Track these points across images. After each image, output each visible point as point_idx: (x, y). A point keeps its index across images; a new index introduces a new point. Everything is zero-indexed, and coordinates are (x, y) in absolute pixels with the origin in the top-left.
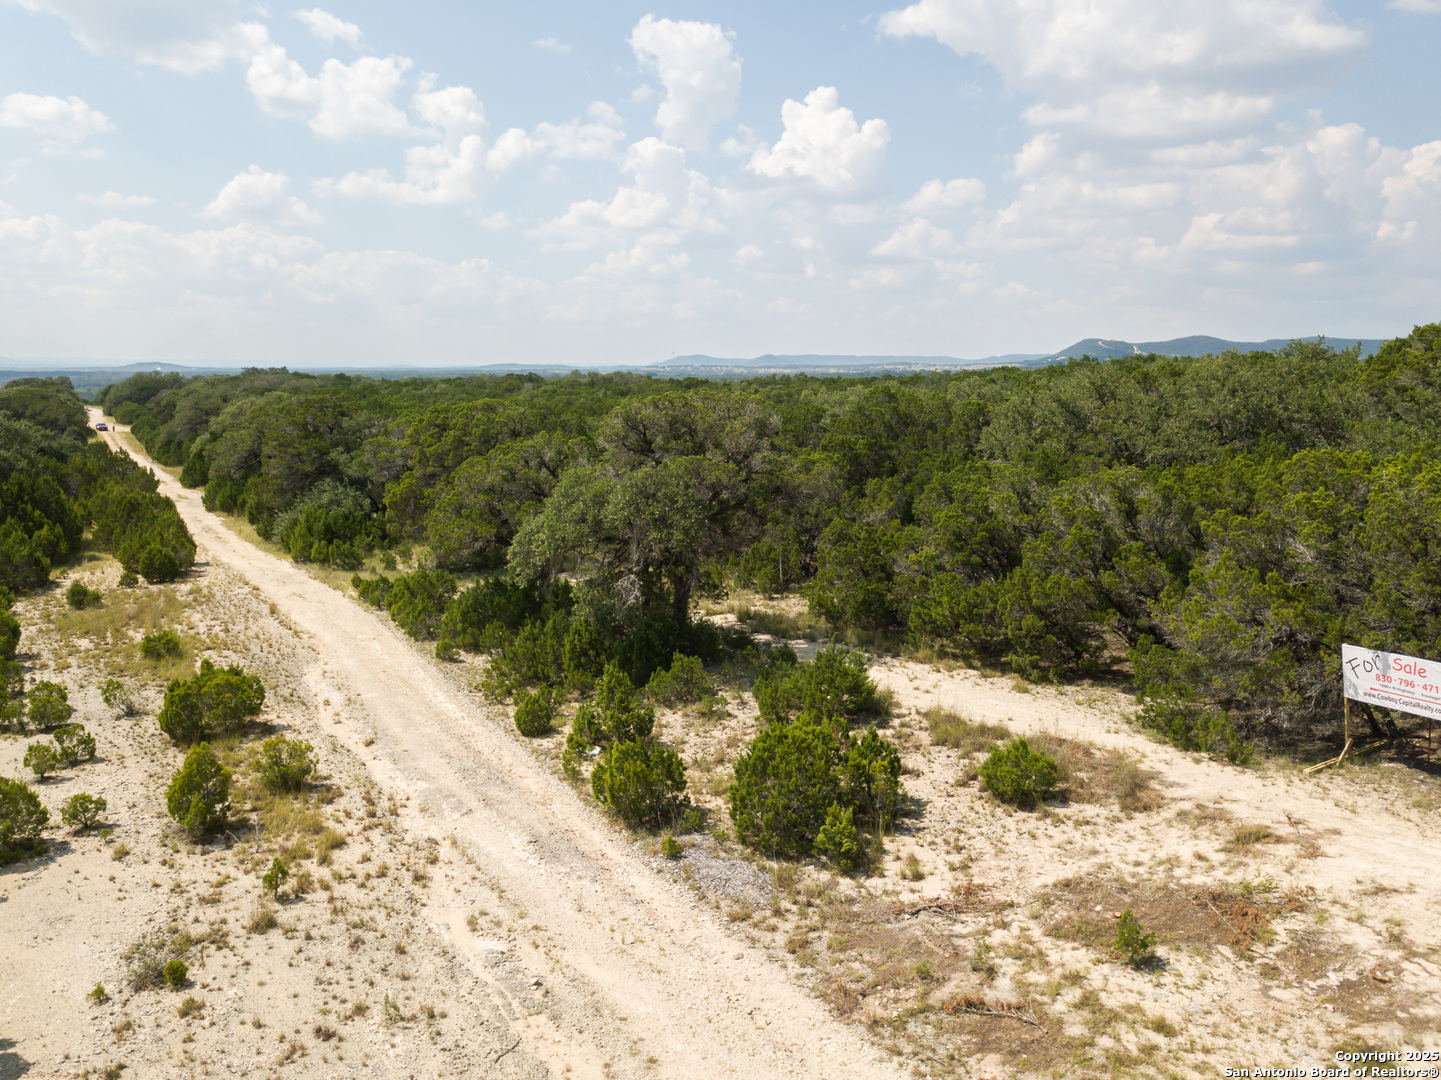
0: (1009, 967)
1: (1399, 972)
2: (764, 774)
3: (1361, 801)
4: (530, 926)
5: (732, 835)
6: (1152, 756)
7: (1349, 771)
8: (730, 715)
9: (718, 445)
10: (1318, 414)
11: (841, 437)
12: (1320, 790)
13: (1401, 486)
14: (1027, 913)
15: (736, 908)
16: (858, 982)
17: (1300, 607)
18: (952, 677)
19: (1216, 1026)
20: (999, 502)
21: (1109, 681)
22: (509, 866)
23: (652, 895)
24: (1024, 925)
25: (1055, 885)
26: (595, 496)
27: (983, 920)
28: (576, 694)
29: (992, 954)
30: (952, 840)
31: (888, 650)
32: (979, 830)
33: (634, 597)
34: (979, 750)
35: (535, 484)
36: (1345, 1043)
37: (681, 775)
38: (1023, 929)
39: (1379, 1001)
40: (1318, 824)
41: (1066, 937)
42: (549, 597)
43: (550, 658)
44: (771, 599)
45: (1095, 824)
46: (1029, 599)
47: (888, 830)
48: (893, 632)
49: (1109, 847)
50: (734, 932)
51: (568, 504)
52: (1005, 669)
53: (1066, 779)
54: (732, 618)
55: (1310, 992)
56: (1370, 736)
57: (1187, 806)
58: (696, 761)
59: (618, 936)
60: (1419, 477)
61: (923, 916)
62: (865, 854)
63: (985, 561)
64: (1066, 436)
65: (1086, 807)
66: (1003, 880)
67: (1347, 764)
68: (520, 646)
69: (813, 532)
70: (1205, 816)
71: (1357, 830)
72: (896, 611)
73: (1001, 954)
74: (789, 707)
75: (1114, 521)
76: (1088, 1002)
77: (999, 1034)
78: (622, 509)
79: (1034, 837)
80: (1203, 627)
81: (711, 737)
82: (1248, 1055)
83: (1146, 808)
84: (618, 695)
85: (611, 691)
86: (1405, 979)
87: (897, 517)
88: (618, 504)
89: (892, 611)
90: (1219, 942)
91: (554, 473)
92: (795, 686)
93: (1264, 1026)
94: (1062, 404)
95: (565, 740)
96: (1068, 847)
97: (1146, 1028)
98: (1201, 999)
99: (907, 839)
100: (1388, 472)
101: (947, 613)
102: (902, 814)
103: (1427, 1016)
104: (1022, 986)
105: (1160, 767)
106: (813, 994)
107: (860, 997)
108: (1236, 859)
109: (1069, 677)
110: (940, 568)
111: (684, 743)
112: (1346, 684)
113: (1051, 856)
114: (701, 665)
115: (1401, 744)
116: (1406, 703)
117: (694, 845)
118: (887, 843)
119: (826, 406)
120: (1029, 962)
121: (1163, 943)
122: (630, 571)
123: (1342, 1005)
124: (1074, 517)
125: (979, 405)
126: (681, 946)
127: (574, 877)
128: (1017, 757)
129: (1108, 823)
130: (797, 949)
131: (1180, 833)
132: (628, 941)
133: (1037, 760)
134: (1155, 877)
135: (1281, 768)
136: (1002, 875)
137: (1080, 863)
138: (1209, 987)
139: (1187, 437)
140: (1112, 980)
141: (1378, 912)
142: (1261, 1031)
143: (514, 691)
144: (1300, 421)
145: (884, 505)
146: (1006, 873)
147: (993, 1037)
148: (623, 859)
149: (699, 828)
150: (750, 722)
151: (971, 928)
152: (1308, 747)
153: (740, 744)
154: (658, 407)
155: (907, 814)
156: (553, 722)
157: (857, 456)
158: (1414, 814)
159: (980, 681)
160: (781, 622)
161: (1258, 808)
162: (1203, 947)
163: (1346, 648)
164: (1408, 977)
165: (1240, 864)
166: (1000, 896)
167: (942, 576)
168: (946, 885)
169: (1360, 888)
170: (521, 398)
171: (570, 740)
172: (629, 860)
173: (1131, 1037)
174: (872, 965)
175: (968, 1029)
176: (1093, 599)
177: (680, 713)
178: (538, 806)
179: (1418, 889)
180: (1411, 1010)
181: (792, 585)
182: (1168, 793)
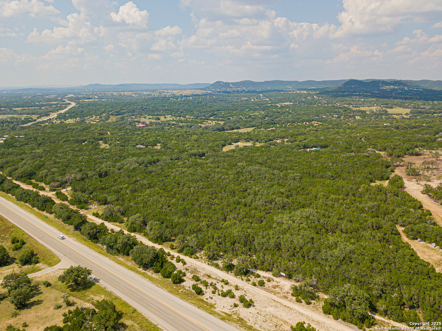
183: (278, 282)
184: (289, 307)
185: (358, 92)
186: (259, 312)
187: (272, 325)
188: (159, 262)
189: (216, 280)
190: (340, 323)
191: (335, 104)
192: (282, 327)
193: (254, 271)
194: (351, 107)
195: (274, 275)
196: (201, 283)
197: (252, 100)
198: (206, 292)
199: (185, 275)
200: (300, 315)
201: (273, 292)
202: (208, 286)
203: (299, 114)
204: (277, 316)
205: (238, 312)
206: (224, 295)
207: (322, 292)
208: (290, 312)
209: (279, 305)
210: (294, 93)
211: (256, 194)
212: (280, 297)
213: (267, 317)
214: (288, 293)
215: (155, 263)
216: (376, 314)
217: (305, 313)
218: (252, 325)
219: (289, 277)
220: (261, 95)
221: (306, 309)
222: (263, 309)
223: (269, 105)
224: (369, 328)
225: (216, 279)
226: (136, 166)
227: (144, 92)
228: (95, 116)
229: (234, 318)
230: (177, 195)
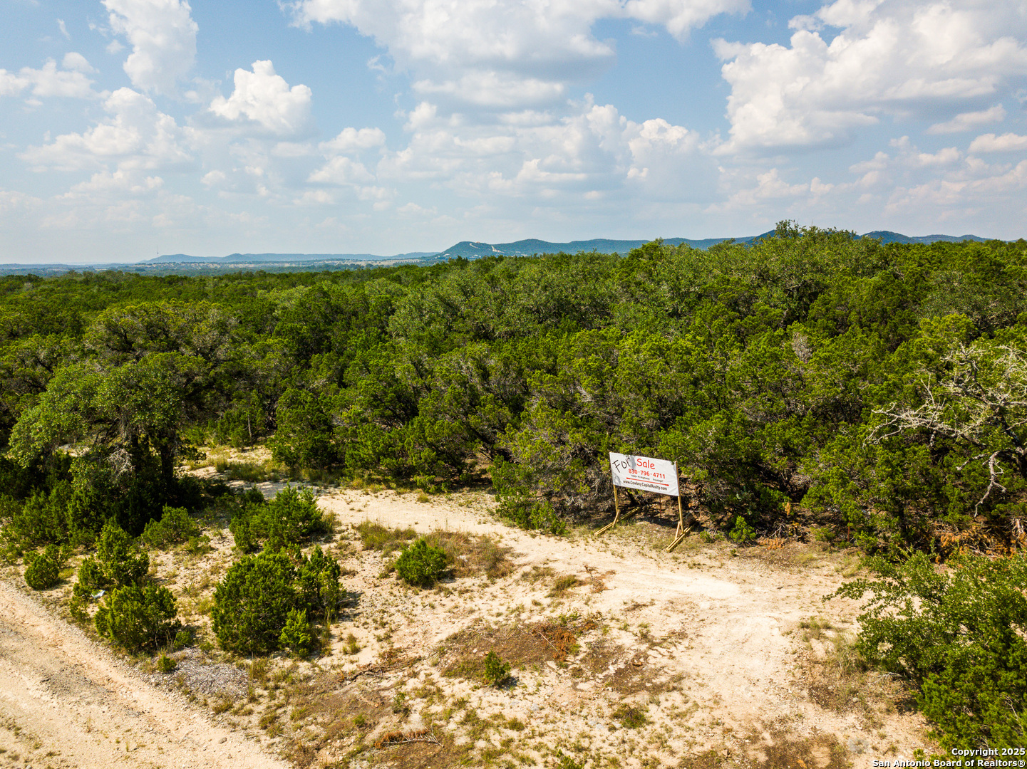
0: (418, 705)
1: (646, 658)
2: (238, 595)
3: (626, 549)
4: (44, 754)
5: (216, 644)
6: (506, 537)
7: (619, 530)
8: (212, 549)
9: (188, 343)
10: (594, 300)
11: (290, 325)
12: (603, 545)
13: (635, 353)
14: (430, 663)
15: (220, 702)
16: (313, 740)
17: (585, 432)
18: (377, 497)
19: (547, 716)
20: (402, 370)
21: (480, 486)
22: (24, 706)
23: (152, 705)
24: (428, 672)
25: (447, 640)
26: (84, 389)
27: (401, 674)
28: (81, 548)
29: (407, 698)
30: (378, 619)
31: (332, 482)
32: (397, 608)
33: (126, 466)
34: (395, 550)
35: (31, 378)
36: (619, 710)
37: (172, 606)
38: (427, 675)
39: (636, 678)
40: (602, 569)
41: (455, 675)
42: (52, 469)
43: (56, 522)
44: (244, 451)
45: (472, 591)
46: (425, 438)
47: (333, 620)
48: (335, 468)
49: (481, 606)
50: (219, 723)
51: (61, 397)
52: (412, 486)
53: (452, 562)
54: (212, 470)
55: (600, 681)
56: (630, 506)
57: (527, 569)
58: (186, 590)
59: (123, 746)
60: (644, 346)
61: (360, 680)
62: (318, 640)
63: (394, 413)
64: (444, 321)
65: (466, 579)
66: (414, 642)
67: (618, 526)
68: (27, 514)
69: (273, 398)
70: (539, 574)
71: (624, 570)
72: (337, 452)
73: (413, 697)
74: (258, 536)
75: (476, 380)
76: (470, 718)
77: (412, 756)
78: (109, 398)
79: (433, 607)
80: (531, 449)
81: (198, 568)
82: (565, 732)
83: (504, 575)
84: (116, 548)
85: (110, 545)
86: (650, 661)
87: (335, 382)
88: (105, 394)
89: (333, 453)
90: (548, 659)
91: (49, 368)
92: (262, 521)
93: (573, 710)
94: (442, 299)
95: (72, 588)
96: (455, 610)
97: (506, 728)
98: (538, 700)
99: (348, 624)
100: (629, 342)
101: (371, 452)
102: (343, 606)
103: (661, 683)
104: (426, 717)
105: (511, 544)
106: (280, 757)
107: (315, 751)
108: (557, 600)
109: (454, 487)
110: (365, 420)
111: (175, 576)
112: (614, 476)
113: (445, 619)
114: (186, 514)
115: (646, 509)
116: (646, 486)
117: (185, 658)
118: (334, 630)
119: (277, 301)
120: (432, 698)
121: (514, 667)
122: (121, 446)
123: (617, 686)
124: (450, 380)
125: (387, 298)
126: (176, 742)
127: (84, 704)
128: (419, 553)
129: (480, 589)
130: (268, 725)
131: (524, 589)
132: (131, 748)
133: (432, 553)
134: (509, 622)
135: (582, 534)
136: (413, 638)
137: (463, 621)
138: (543, 691)
139: (519, 319)
140: (484, 699)
141: (634, 620)
142: (573, 714)
143: (24, 552)
144: (584, 305)
145: (324, 374)
146: (415, 637)
147: (408, 759)
148: (126, 680)
149: (189, 644)
150: (228, 552)
151: (393, 681)
152: (597, 517)
153: (221, 571)
154: (135, 315)
155: (347, 605)
156: (61, 575)
157: (303, 338)
158: (654, 554)
159: (396, 498)
160: (251, 470)
161: (569, 564)
162: (538, 664)
163: (611, 454)
164: (651, 660)
165: (560, 603)
166: (412, 654)
167: (366, 426)
168: (375, 653)
169: (626, 607)
170: (21, 296)
171: (77, 588)
172: (131, 680)
173: (497, 737)
174: (324, 725)
175: (391, 757)
176: (465, 434)
177: (171, 553)
178: (50, 649)
179: (656, 602)
180: (653, 681)
181: (260, 438)
182: (517, 562)
195: (517, 514)
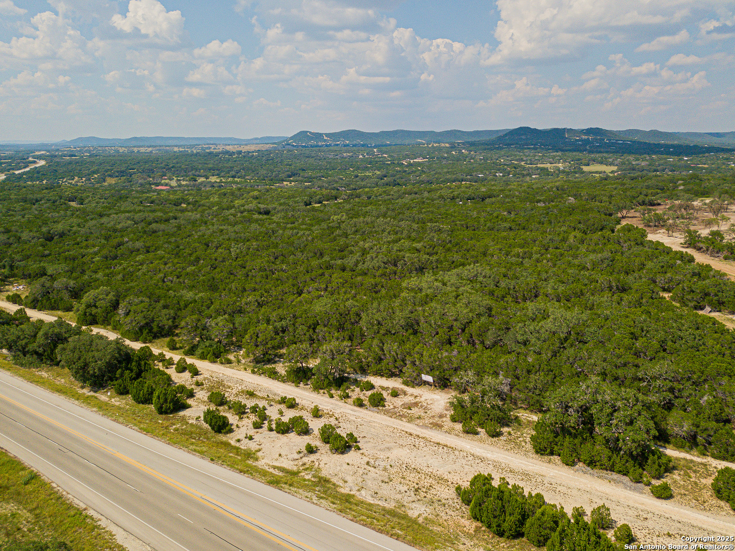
3: (425, 390)
5: (370, 405)
7: (423, 387)
12: (421, 389)
17: (418, 370)
24: (400, 408)
25: (401, 404)
30: (390, 401)
34: (388, 390)
36: (424, 412)
39: (426, 408)
40: (421, 393)
41: (404, 408)
53: (398, 392)
55: (422, 408)
56: (425, 383)
61: (392, 409)
62: (384, 404)
65: (401, 396)
71: (424, 393)
73: (400, 411)
79: (398, 400)
83: (406, 395)
96: (401, 400)
99: (386, 402)
103: (429, 408)
105: (406, 389)
107: (391, 416)
112: (423, 378)
115: (428, 383)
116: (428, 380)
117: (367, 407)
121: (411, 407)
128: (392, 391)
129: (404, 397)
130: (382, 414)
131: (410, 397)
133: (395, 391)
134: (409, 401)
135: (417, 387)
138: (416, 410)
140: (409, 411)
146: (397, 404)
151: (396, 409)
152: (420, 385)
155: (385, 399)
161: (416, 393)
162: (414, 407)
163: (422, 375)
168: (392, 406)
169: (425, 399)
179: (428, 398)
182: (408, 392)
183: (416, 397)
184: (446, 446)
185: (532, 145)
186: (372, 462)
187: (406, 488)
188: (132, 371)
189: (267, 400)
190: (581, 473)
191: (497, 159)
192: (433, 491)
193: (360, 378)
194: (523, 163)
195: (406, 383)
196: (230, 408)
197: (361, 157)
198: (238, 426)
199: (191, 395)
200: (477, 461)
201: (405, 417)
202: (244, 413)
203: (440, 173)
204: (418, 466)
205: (317, 464)
206: (283, 429)
207: (525, 409)
208: (452, 456)
209: (421, 443)
210: (430, 146)
211: (364, 252)
212: (425, 426)
213: (393, 471)
214: (441, 416)
215: (120, 371)
216: (667, 445)
217: (489, 455)
218: (352, 493)
219: (443, 383)
220: (375, 150)
221: (492, 448)
222: (382, 453)
223: (389, 162)
224: (658, 479)
225: (267, 398)
226: (127, 225)
227: (175, 148)
228: (79, 178)
229: (305, 480)
230: (202, 261)
